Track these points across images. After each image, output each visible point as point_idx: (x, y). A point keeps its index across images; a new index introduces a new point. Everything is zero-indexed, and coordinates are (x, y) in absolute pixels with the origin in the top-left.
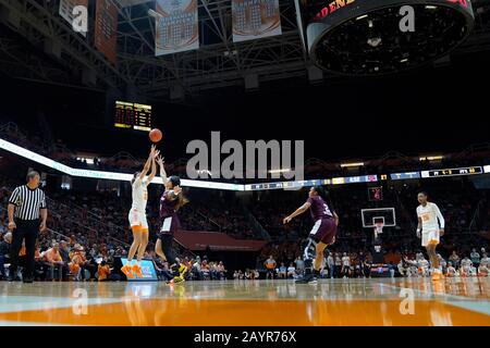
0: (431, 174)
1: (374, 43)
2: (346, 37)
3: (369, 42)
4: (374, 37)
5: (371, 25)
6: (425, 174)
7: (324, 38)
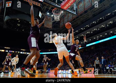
0: (22, 53)
1: (19, 25)
2: (14, 22)
3: (18, 24)
4: (19, 24)
5: (19, 21)
6: (21, 53)
7: (9, 20)
